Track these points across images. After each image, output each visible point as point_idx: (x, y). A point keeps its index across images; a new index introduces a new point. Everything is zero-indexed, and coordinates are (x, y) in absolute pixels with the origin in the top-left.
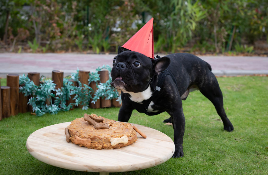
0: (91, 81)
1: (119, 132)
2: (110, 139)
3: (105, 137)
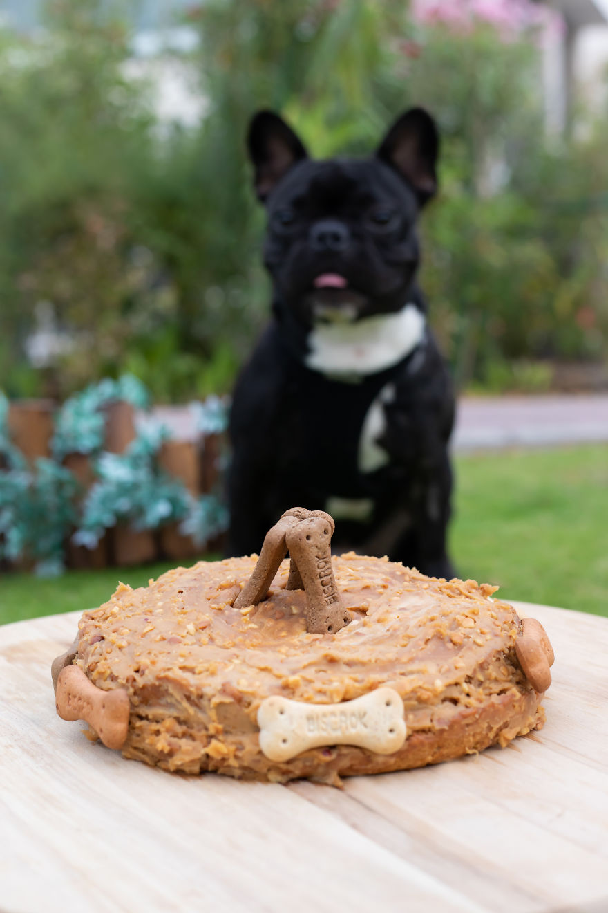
1: (363, 664)
2: (257, 708)
3: (224, 691)
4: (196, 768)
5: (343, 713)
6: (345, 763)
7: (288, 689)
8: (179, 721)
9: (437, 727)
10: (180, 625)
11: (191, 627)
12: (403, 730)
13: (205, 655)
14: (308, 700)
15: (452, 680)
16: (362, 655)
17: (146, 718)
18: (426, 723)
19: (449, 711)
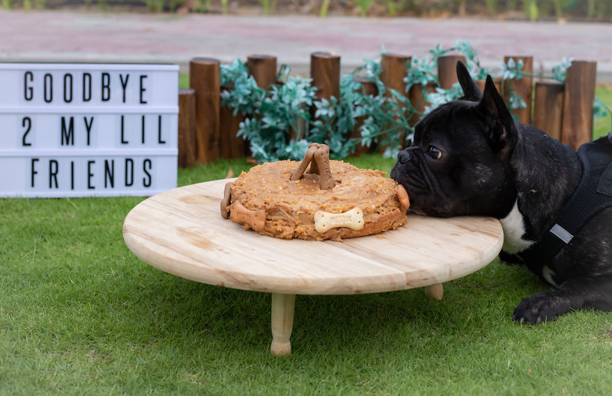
0: (411, 81)
1: (347, 200)
2: (314, 215)
3: (301, 209)
4: (291, 237)
5: (343, 216)
6: (343, 234)
7: (322, 208)
8: (283, 220)
9: (373, 221)
10: (276, 187)
11: (281, 188)
12: (363, 222)
13: (290, 197)
14: (331, 212)
15: (377, 206)
16: (346, 197)
17: (271, 220)
18: (370, 220)
19: (376, 216)
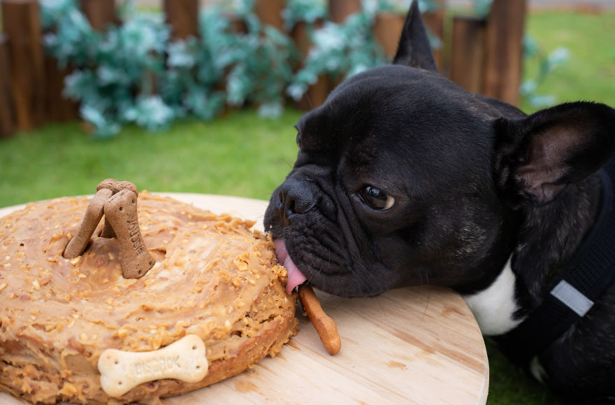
2: (98, 357)
3: (71, 344)
5: (162, 358)
6: (164, 391)
7: (118, 342)
8: (36, 366)
9: (229, 356)
10: (28, 283)
11: (36, 284)
12: (205, 364)
13: (53, 309)
14: (136, 350)
15: (236, 319)
16: (169, 302)
17: (11, 364)
18: (221, 355)
19: (235, 343)
